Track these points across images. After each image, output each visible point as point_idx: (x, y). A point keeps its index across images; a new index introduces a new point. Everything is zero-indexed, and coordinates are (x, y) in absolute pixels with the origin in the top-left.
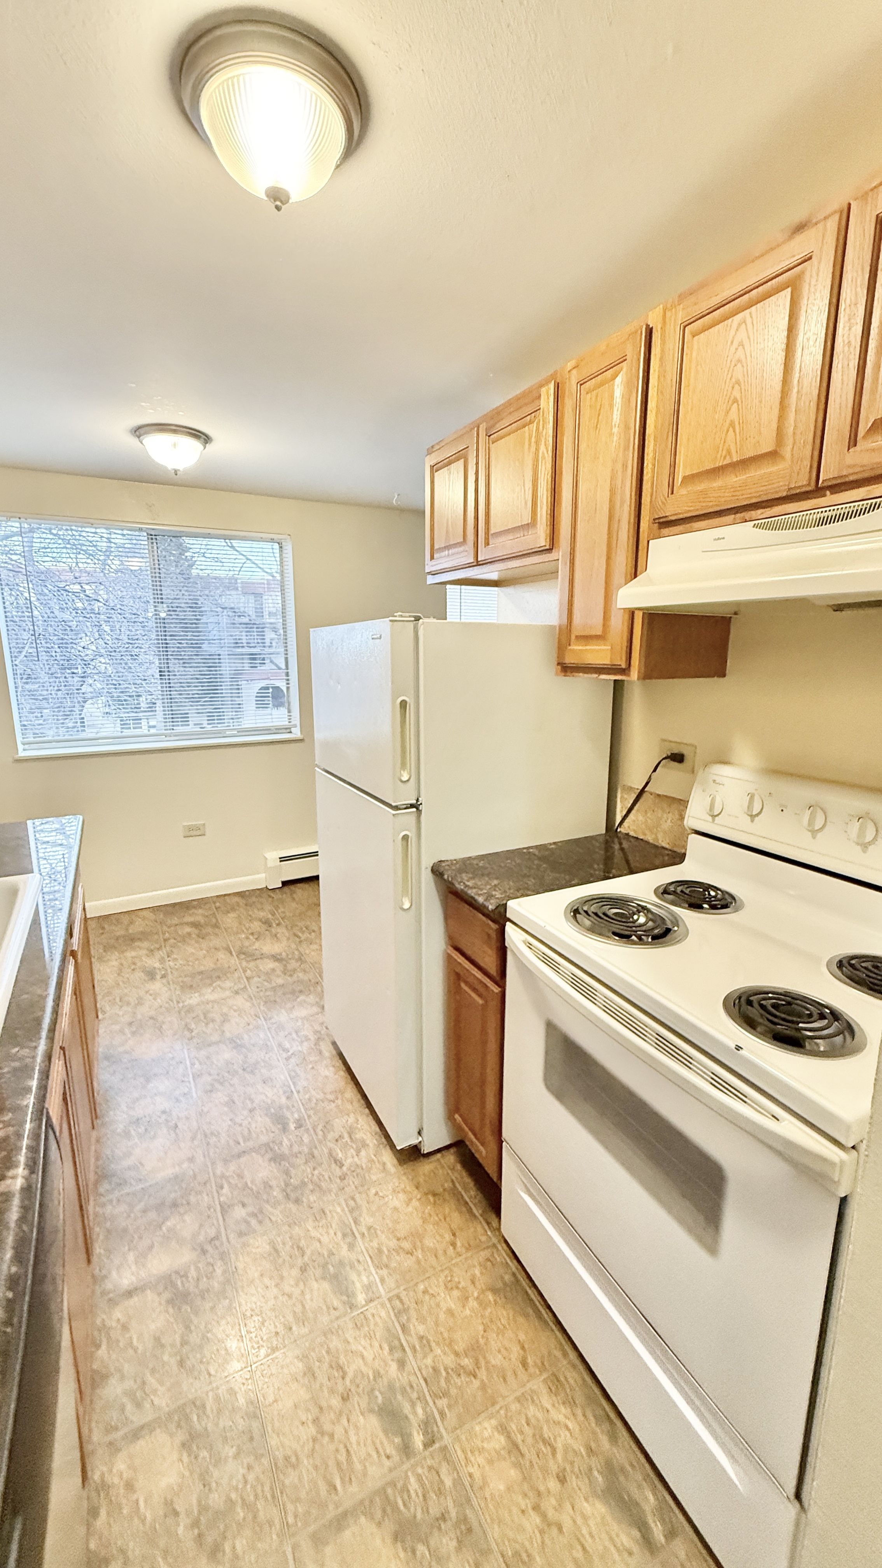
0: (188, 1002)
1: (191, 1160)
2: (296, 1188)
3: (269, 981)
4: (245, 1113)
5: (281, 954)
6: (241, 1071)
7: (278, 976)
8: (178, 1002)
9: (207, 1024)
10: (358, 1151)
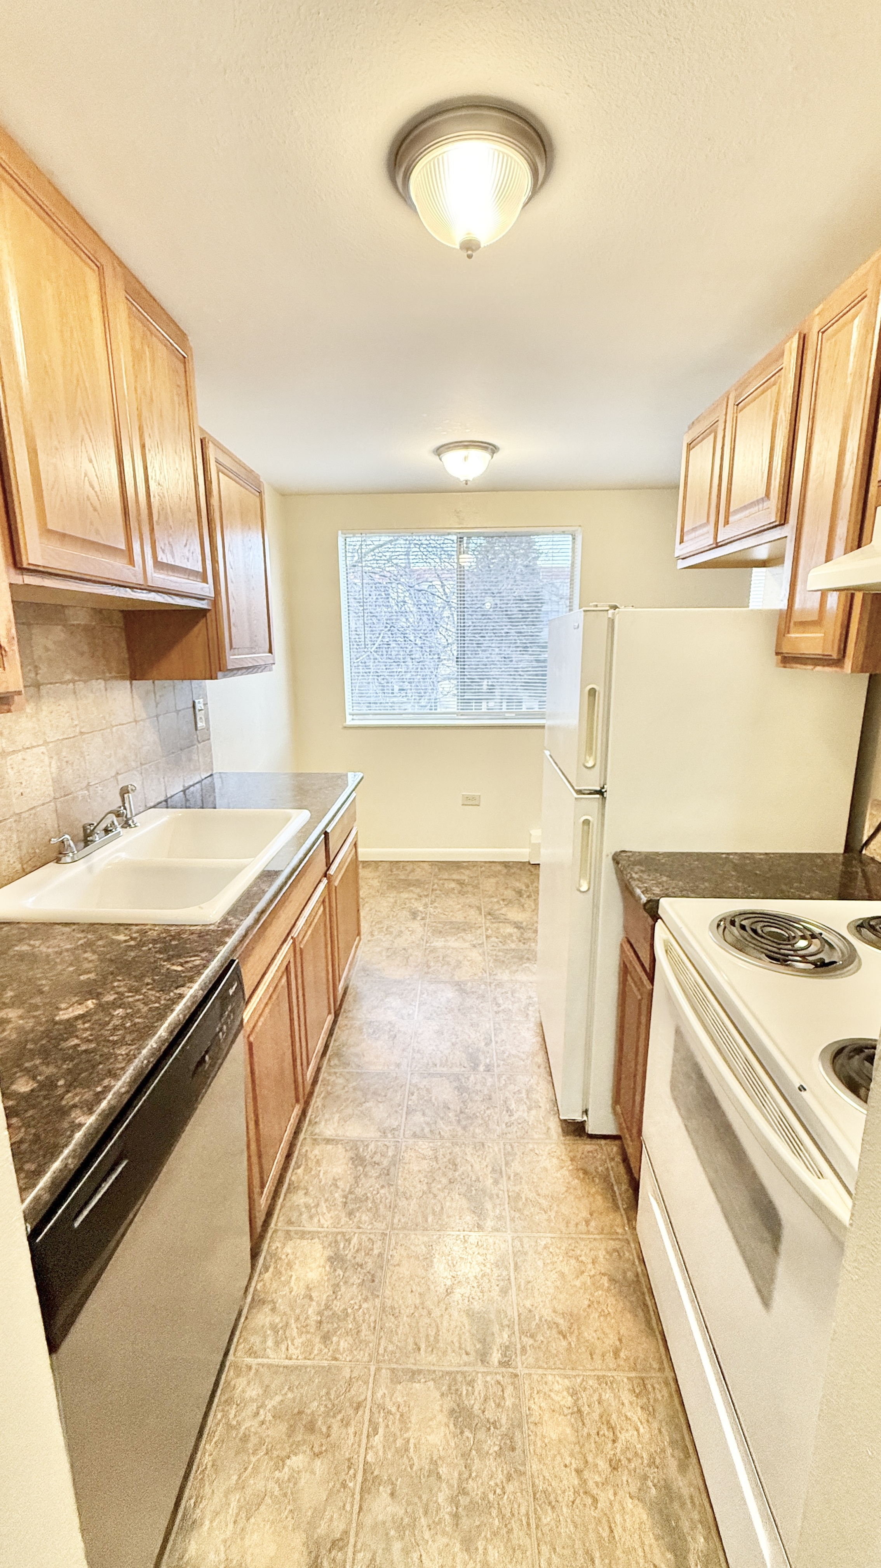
0: (435, 944)
1: (398, 1065)
2: (468, 1118)
3: (504, 943)
4: (449, 1044)
5: (521, 923)
6: (456, 1011)
7: (512, 941)
8: (427, 942)
9: (443, 965)
10: (530, 1109)
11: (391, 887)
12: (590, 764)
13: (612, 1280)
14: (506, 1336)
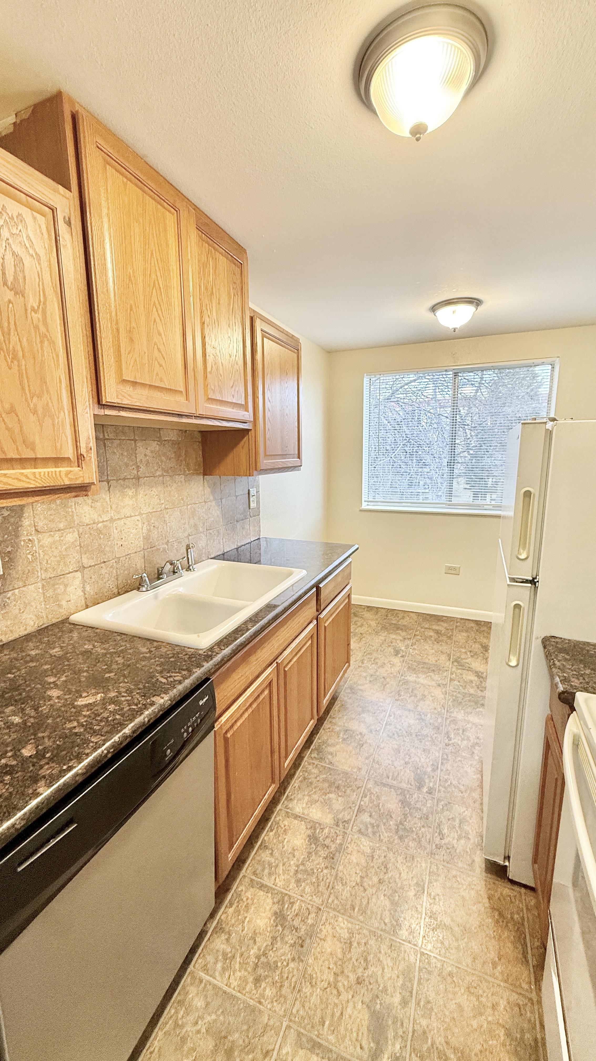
0: (408, 678)
1: (359, 769)
2: (406, 830)
3: (464, 687)
4: (402, 762)
5: (483, 673)
6: (414, 736)
7: (472, 687)
8: (402, 675)
9: (410, 696)
10: (460, 838)
11: (384, 628)
12: (523, 556)
13: (508, 1034)
14: (398, 1047)
